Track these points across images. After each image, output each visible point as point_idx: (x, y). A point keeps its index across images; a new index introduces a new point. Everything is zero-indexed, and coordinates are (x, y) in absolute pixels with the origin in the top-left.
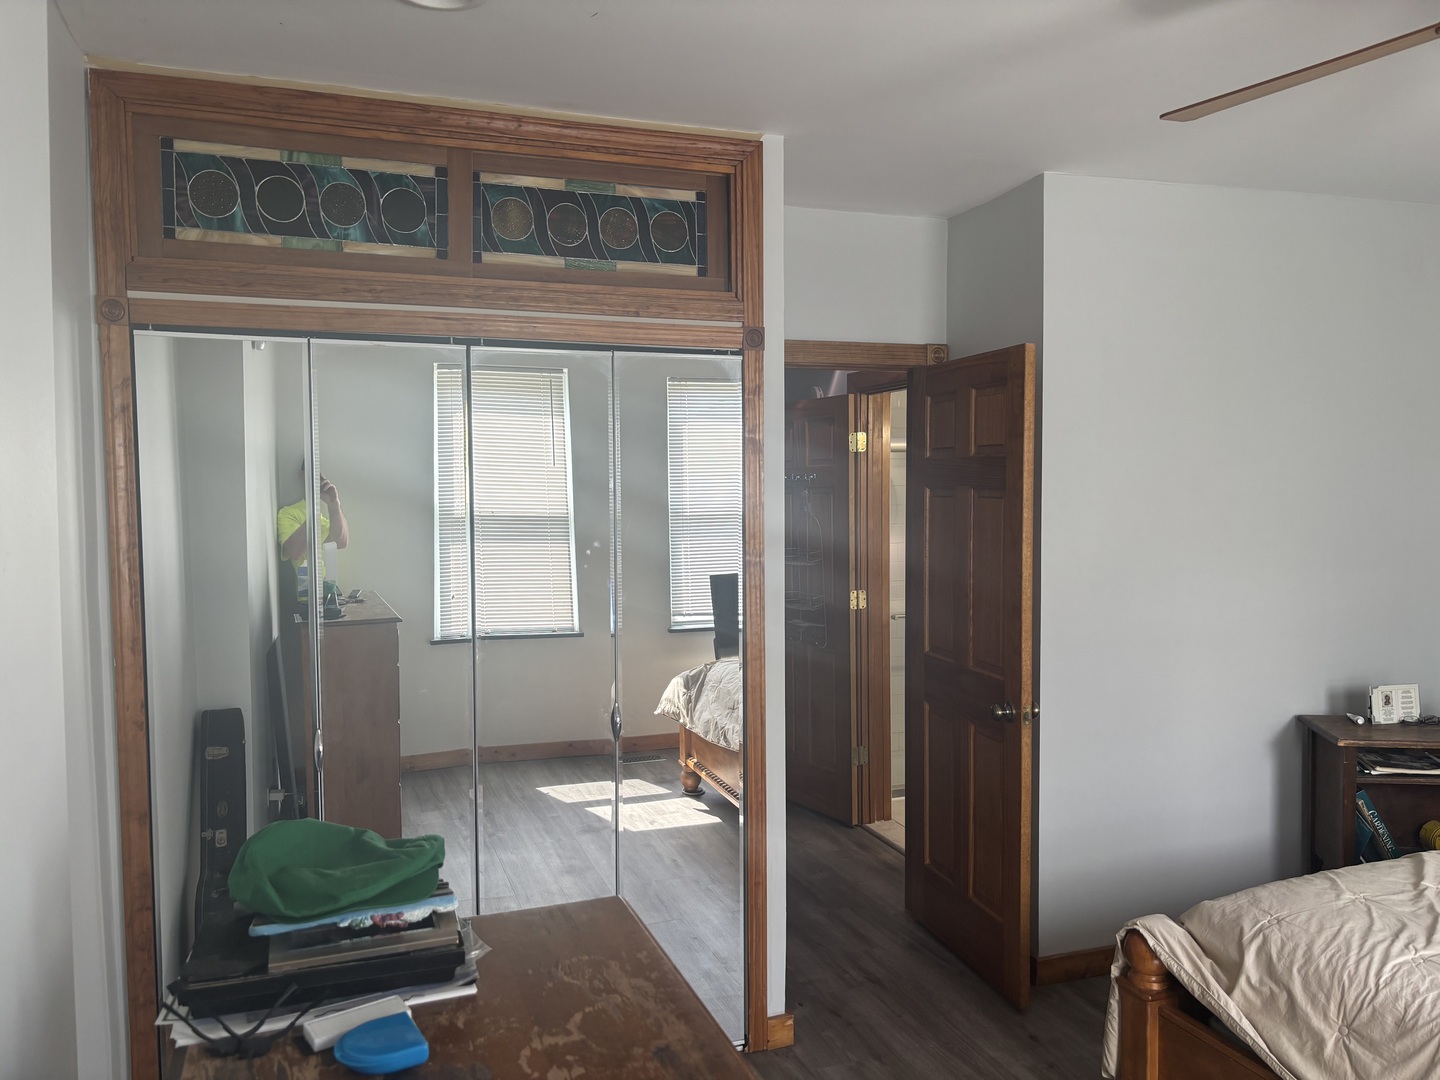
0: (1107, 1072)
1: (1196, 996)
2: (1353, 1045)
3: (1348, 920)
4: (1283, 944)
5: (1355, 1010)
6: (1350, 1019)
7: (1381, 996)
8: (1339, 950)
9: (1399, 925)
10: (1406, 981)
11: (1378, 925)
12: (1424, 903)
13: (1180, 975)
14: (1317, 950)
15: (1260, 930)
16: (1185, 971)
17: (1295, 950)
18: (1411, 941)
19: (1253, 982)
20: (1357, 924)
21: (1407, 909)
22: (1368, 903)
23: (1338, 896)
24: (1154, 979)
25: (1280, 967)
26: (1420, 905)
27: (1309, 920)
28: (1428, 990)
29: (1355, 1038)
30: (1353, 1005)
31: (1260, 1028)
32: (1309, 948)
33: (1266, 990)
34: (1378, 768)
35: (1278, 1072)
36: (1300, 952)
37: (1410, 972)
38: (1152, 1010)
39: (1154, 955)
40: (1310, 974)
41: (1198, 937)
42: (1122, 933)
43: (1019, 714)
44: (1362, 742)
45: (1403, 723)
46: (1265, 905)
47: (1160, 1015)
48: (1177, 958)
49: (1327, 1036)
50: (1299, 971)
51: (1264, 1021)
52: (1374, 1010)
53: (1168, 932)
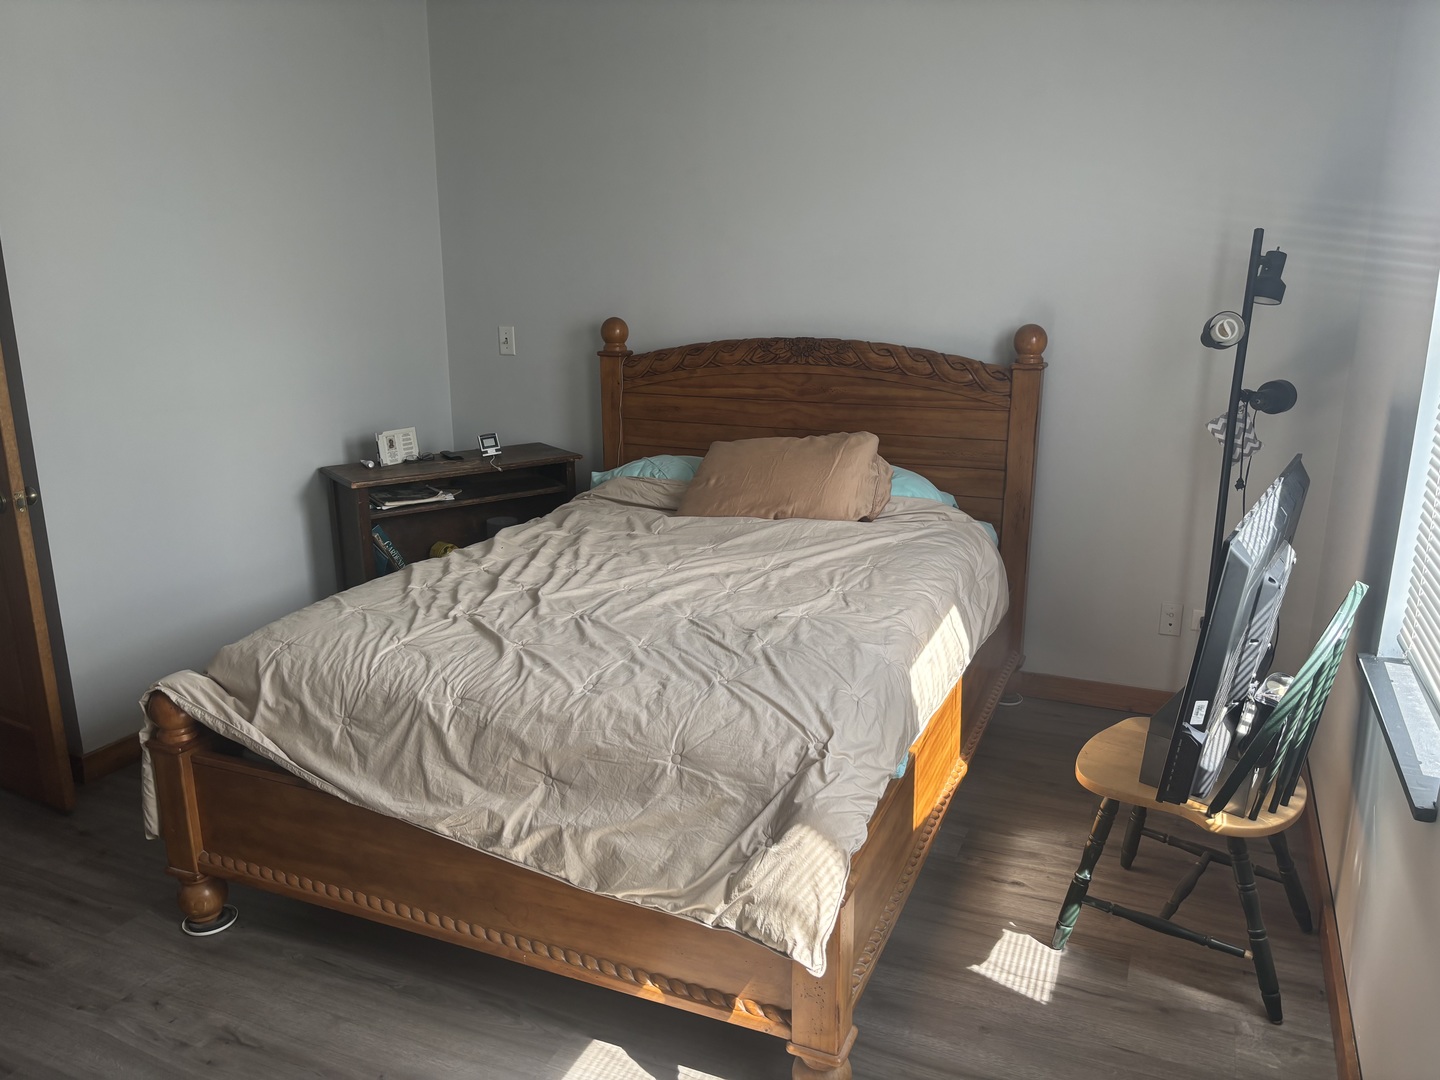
0: (150, 834)
1: (221, 733)
2: (355, 731)
3: (346, 630)
4: (293, 663)
5: (353, 701)
6: (349, 710)
7: (372, 683)
8: (339, 655)
9: (388, 623)
10: (390, 665)
11: (371, 627)
12: (409, 601)
13: (204, 719)
14: (320, 660)
15: (274, 657)
16: (210, 715)
17: (302, 666)
18: (396, 633)
19: (270, 705)
20: (352, 633)
21: (395, 610)
22: (365, 612)
23: (340, 612)
24: (183, 731)
25: (291, 685)
26: (406, 603)
27: (314, 637)
28: (406, 668)
29: (355, 725)
30: (351, 698)
31: (280, 742)
32: (315, 661)
33: (282, 708)
34: (387, 504)
35: (297, 774)
36: (307, 667)
37: (393, 658)
38: (184, 761)
39: (178, 708)
40: (316, 682)
41: (220, 680)
42: (145, 698)
43: (10, 502)
44: (371, 483)
45: (406, 462)
46: (277, 635)
47: (193, 763)
48: (202, 706)
49: (333, 730)
50: (307, 683)
51: (282, 736)
52: (367, 696)
53: (190, 684)
